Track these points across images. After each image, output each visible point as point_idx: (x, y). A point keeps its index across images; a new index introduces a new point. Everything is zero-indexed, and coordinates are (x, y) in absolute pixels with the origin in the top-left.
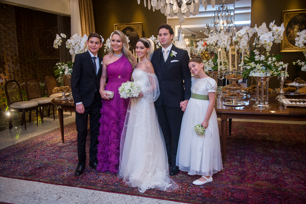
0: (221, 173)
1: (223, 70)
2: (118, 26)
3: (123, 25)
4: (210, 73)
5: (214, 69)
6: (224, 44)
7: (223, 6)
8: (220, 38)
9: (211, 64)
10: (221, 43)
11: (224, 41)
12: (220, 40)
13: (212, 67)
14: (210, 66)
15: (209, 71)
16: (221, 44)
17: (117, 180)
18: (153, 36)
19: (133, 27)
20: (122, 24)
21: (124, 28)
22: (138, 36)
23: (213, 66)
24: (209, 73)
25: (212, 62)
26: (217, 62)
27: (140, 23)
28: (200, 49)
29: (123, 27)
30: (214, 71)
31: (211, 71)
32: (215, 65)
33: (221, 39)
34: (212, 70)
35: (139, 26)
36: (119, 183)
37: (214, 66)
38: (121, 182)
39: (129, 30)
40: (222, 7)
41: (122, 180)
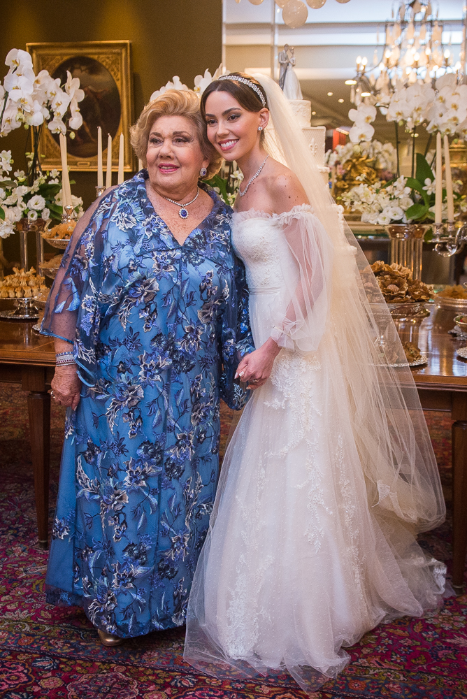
0: (453, 641)
1: (451, 219)
2: (41, 52)
3: (61, 47)
4: (395, 233)
5: (415, 217)
6: (455, 119)
7: (416, 5)
8: (439, 95)
9: (401, 197)
10: (441, 116)
11: (455, 107)
12: (439, 104)
13: (405, 208)
14: (396, 202)
15: (393, 222)
16: (445, 119)
17: (19, 678)
18: (176, 79)
19: (96, 57)
20: (57, 44)
21: (65, 58)
22: (115, 90)
23: (408, 204)
24: (390, 229)
25: (408, 190)
26: (424, 188)
27: (124, 45)
28: (362, 136)
29: (62, 55)
30: (414, 222)
31: (400, 222)
32: (414, 200)
33: (444, 102)
34: (405, 221)
35: (120, 54)
36: (28, 693)
37: (412, 203)
38: (37, 689)
39: (83, 68)
40: (412, 5)
41: (41, 678)
